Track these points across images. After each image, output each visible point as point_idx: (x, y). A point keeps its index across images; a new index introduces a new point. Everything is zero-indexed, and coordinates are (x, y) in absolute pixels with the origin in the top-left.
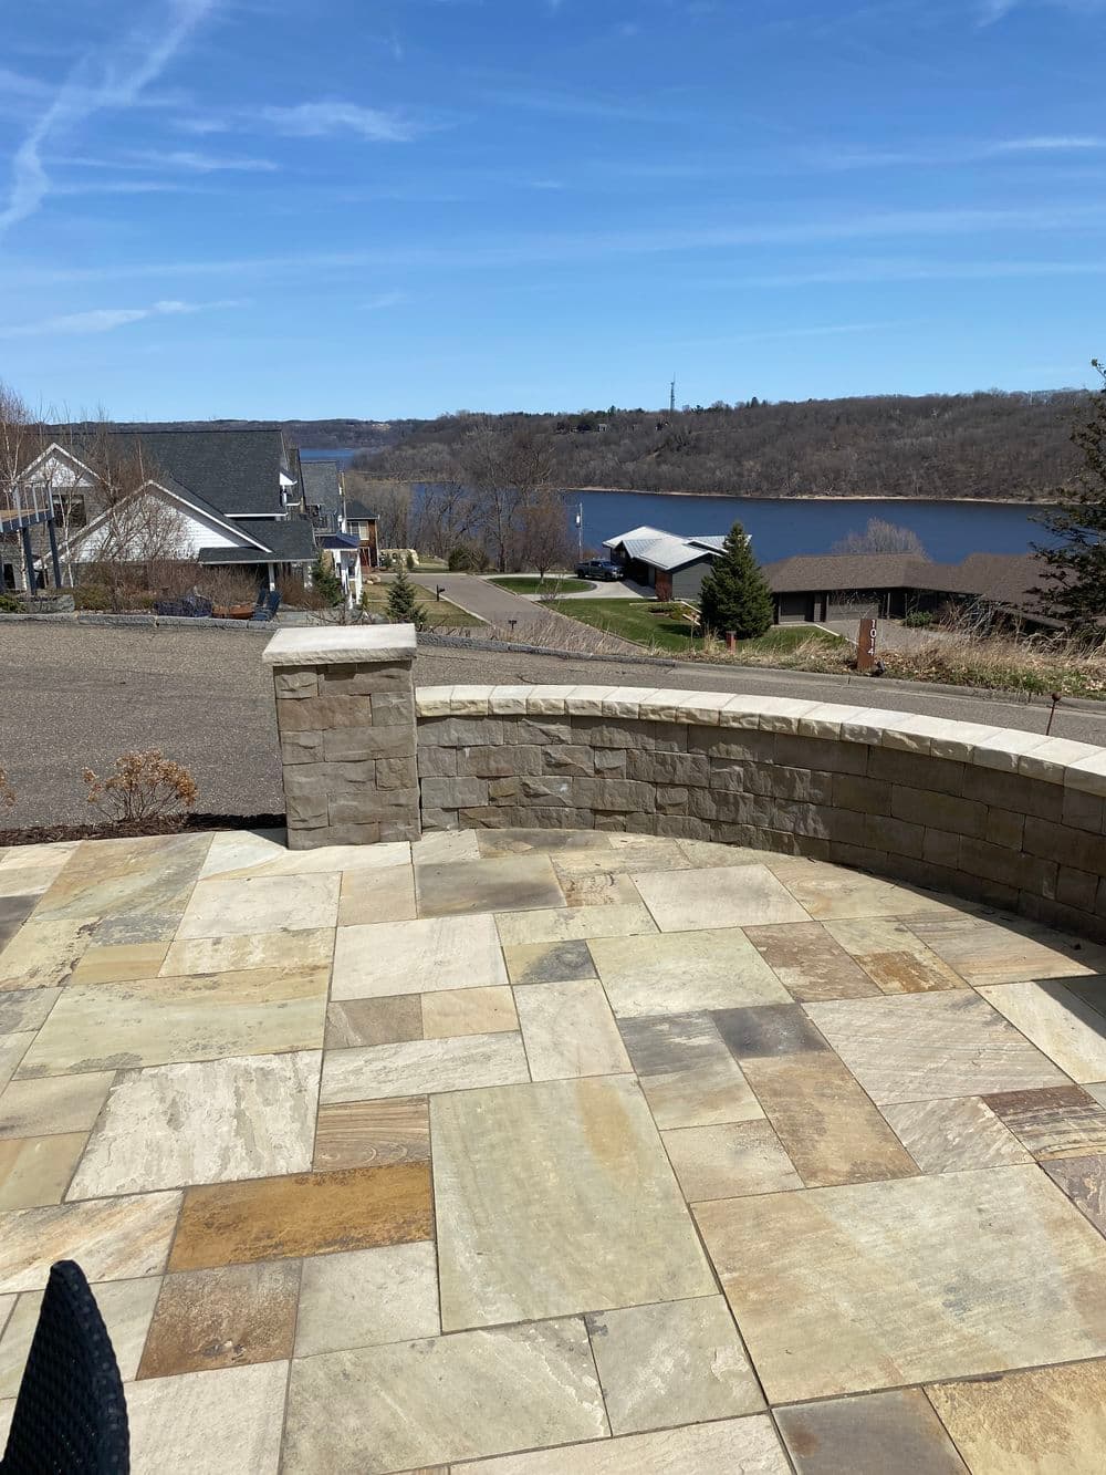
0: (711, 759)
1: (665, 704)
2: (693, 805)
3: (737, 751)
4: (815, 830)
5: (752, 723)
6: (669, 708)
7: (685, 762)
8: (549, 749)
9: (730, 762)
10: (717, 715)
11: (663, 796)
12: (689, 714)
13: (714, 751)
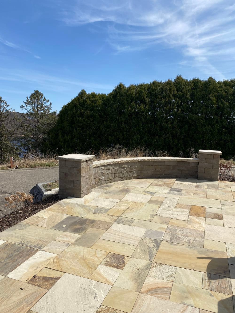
0: (122, 168)
1: (117, 161)
2: (119, 176)
3: (125, 166)
4: (135, 175)
5: (128, 161)
6: (118, 161)
7: (119, 169)
8: (102, 171)
9: (124, 168)
10: (124, 161)
11: (115, 175)
12: (120, 162)
13: (122, 167)
